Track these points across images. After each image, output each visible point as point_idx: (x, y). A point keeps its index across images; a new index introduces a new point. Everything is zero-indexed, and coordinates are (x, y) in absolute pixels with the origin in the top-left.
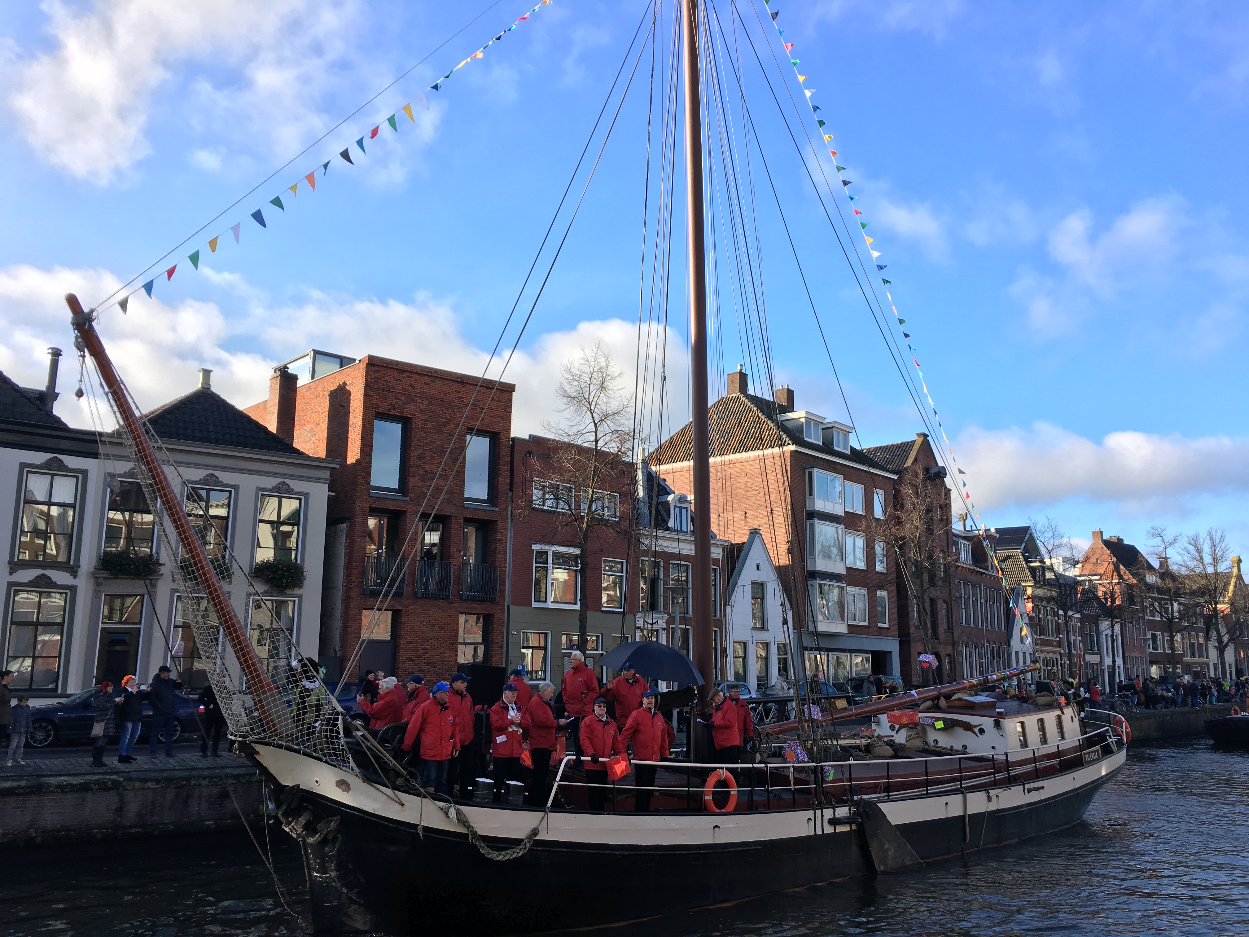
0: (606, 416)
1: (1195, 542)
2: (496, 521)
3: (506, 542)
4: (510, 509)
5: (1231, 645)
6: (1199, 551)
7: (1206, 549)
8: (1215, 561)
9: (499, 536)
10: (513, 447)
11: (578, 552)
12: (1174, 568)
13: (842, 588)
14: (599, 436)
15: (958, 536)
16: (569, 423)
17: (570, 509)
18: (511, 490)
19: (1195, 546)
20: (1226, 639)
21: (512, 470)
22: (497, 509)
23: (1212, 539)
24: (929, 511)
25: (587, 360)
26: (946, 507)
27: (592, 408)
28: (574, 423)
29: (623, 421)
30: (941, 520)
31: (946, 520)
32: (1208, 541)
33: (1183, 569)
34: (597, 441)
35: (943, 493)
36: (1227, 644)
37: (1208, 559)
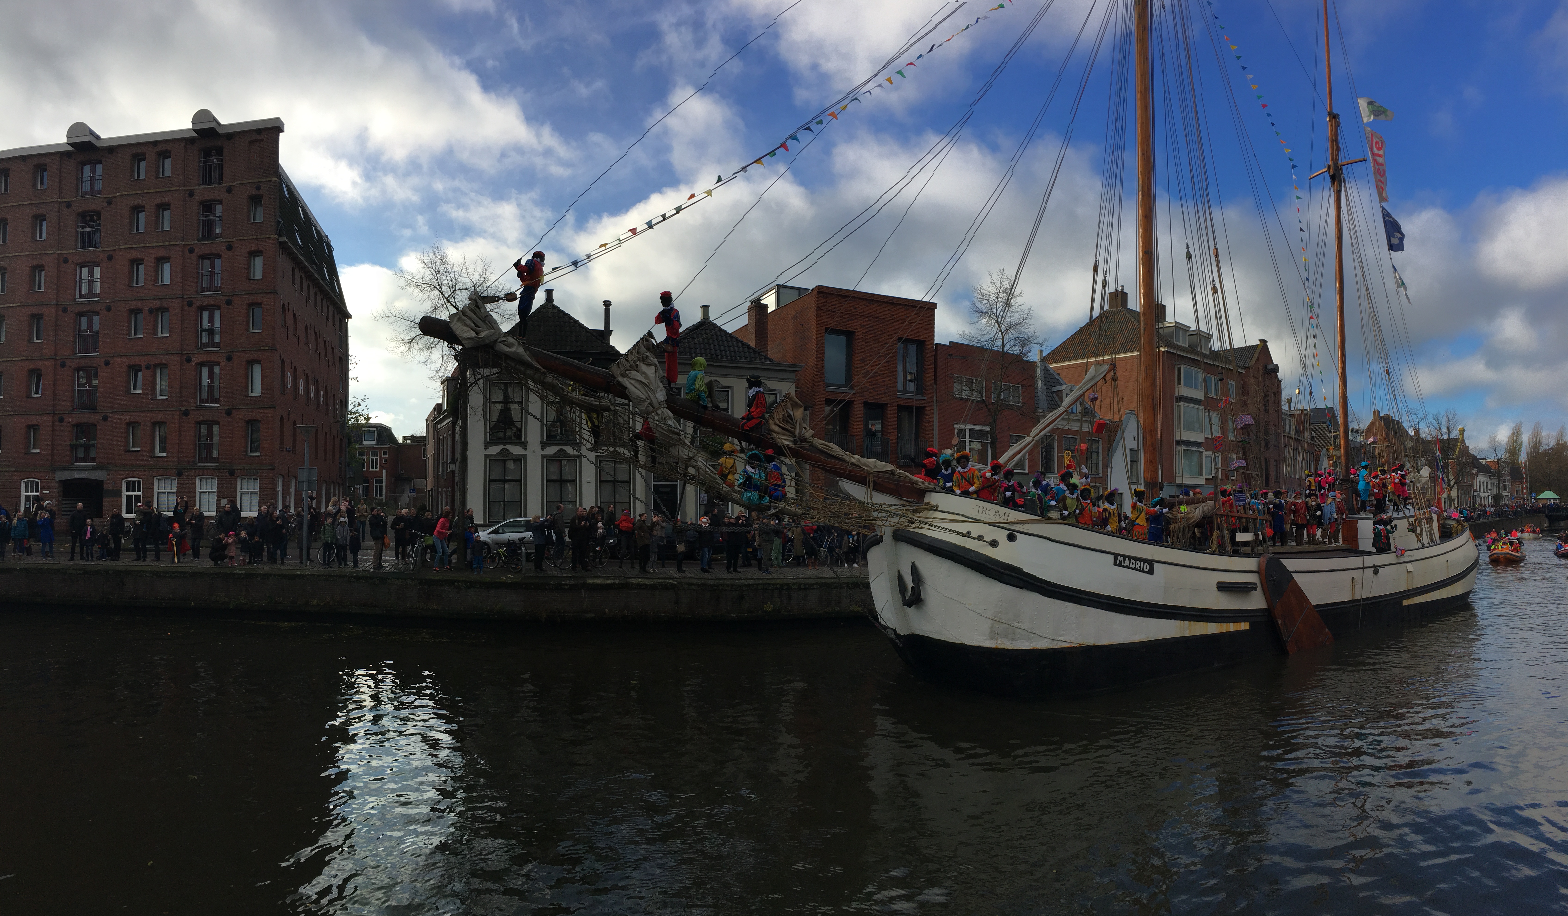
0: (1010, 326)
1: (1437, 418)
2: (925, 407)
3: (933, 422)
4: (935, 398)
5: (1456, 487)
6: (1439, 425)
7: (1444, 423)
8: (1449, 431)
9: (927, 418)
10: (936, 351)
11: (988, 429)
12: (1423, 435)
13: (1201, 452)
14: (1006, 341)
15: (1286, 414)
16: (980, 333)
17: (982, 396)
18: (936, 383)
19: (1437, 421)
20: (1452, 483)
21: (936, 369)
22: (926, 398)
23: (1447, 416)
24: (1266, 396)
25: (994, 283)
26: (1278, 393)
27: (999, 320)
28: (985, 333)
29: (1023, 330)
30: (1274, 403)
31: (1278, 403)
32: (1445, 418)
33: (1429, 436)
34: (1003, 345)
35: (1276, 384)
36: (1453, 486)
37: (1444, 430)
